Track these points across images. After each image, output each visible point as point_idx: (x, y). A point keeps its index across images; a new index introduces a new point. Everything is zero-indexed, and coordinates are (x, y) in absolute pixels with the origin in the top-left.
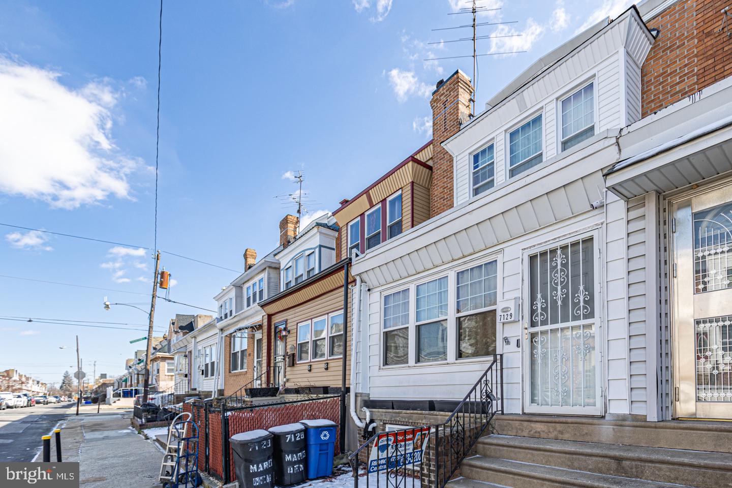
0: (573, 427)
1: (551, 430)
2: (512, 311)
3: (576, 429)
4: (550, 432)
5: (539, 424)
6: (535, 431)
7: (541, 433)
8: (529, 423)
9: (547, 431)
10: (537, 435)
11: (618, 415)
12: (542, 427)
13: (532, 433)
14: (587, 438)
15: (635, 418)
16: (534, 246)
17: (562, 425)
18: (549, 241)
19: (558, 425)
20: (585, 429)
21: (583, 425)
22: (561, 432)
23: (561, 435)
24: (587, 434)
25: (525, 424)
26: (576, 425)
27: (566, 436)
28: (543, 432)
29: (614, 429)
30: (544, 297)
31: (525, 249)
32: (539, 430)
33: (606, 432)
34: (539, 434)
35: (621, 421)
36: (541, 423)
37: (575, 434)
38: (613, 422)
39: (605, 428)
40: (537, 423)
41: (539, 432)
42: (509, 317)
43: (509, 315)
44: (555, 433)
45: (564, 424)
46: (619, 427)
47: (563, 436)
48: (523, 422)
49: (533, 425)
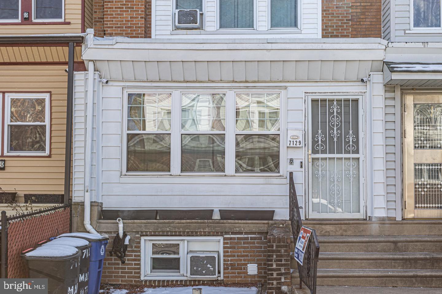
0: (353, 226)
1: (338, 230)
2: (301, 139)
3: (355, 228)
4: (337, 231)
5: (329, 225)
6: (325, 231)
7: (331, 232)
8: (320, 226)
9: (335, 230)
10: (327, 234)
11: (380, 218)
12: (331, 228)
13: (323, 232)
14: (363, 233)
15: (389, 218)
16: (315, 93)
17: (345, 225)
18: (327, 92)
19: (343, 226)
20: (362, 227)
21: (360, 225)
22: (346, 231)
23: (345, 233)
24: (363, 230)
25: (317, 226)
26: (355, 225)
27: (349, 233)
28: (332, 231)
29: (379, 226)
30: (324, 132)
31: (308, 93)
32: (328, 230)
33: (375, 228)
34: (328, 233)
35: (382, 221)
36: (330, 225)
37: (355, 231)
38: (378, 222)
39: (374, 226)
40: (327, 225)
41: (328, 232)
42: (298, 143)
43: (298, 142)
44: (341, 231)
45: (347, 225)
46: (382, 225)
47: (347, 233)
48: (315, 226)
49: (323, 227)
